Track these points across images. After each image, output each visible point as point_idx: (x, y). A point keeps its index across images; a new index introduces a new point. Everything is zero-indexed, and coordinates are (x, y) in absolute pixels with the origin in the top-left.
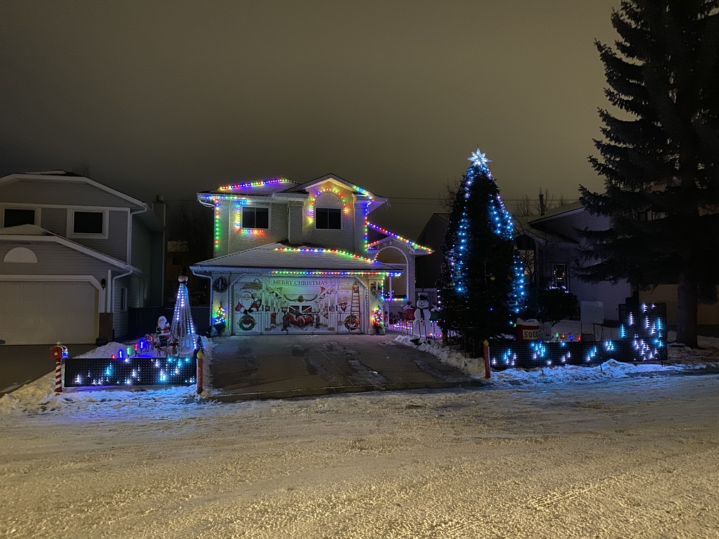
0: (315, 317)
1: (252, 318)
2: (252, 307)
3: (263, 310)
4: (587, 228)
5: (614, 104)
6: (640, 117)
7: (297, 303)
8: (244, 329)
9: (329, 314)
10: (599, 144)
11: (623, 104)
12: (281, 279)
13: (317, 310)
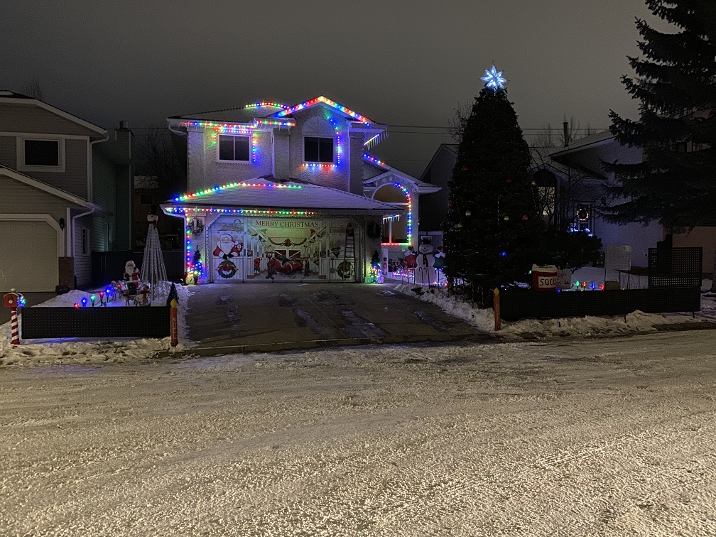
0: (304, 263)
1: (233, 264)
2: (232, 251)
3: (245, 255)
4: (617, 161)
5: (654, 14)
6: (684, 29)
7: (284, 248)
8: (224, 276)
9: (320, 260)
10: (634, 62)
11: (665, 13)
12: (265, 220)
13: (306, 255)
